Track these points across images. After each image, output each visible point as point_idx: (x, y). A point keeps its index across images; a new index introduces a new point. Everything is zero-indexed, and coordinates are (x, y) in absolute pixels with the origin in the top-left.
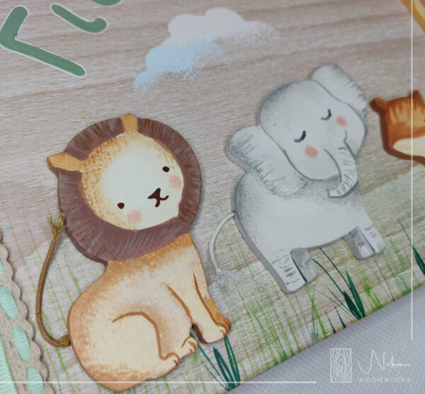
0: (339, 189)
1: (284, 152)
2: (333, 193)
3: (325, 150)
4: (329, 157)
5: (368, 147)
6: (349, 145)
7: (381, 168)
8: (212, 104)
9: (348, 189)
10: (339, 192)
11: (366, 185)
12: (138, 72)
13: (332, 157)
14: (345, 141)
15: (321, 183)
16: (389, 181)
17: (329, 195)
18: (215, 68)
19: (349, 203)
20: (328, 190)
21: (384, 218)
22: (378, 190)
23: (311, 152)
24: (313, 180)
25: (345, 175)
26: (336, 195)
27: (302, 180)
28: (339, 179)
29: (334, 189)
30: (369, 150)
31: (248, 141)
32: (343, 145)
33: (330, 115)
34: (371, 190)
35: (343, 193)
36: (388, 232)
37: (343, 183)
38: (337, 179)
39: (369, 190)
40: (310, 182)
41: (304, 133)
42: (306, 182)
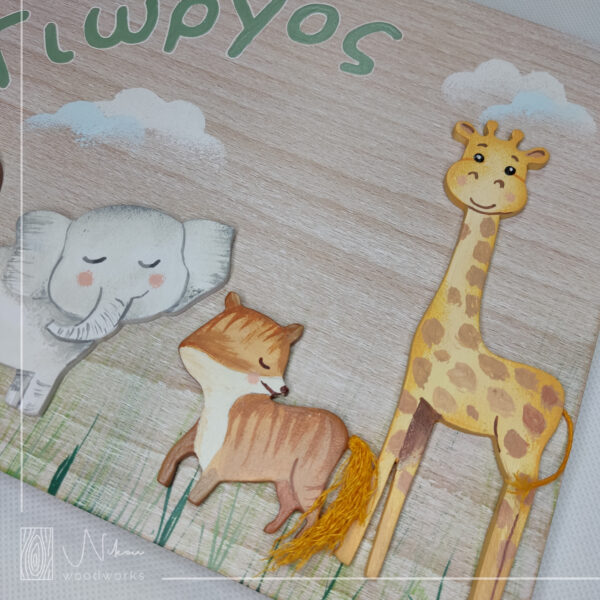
0: (65, 330)
1: (61, 259)
2: (54, 328)
3: (101, 289)
4: (97, 297)
5: (168, 330)
6: (132, 306)
7: (152, 359)
8: (70, 177)
9: (74, 336)
10: (60, 331)
11: (113, 357)
12: (45, 111)
13: (99, 300)
14: (132, 299)
15: (55, 309)
16: (142, 376)
17: (47, 325)
18: (114, 151)
19: (56, 348)
20: (53, 321)
21: (87, 399)
22: (119, 372)
23: (85, 279)
24: (52, 301)
25: (88, 325)
26: (55, 332)
27: (43, 292)
28: (77, 322)
29: (60, 325)
30: (163, 333)
31: (43, 224)
32: (126, 301)
33: (153, 266)
34: (112, 366)
35: (63, 335)
36: (72, 413)
37: (76, 328)
38: (76, 320)
39: (109, 364)
40: (48, 300)
41: (102, 260)
42: (44, 297)
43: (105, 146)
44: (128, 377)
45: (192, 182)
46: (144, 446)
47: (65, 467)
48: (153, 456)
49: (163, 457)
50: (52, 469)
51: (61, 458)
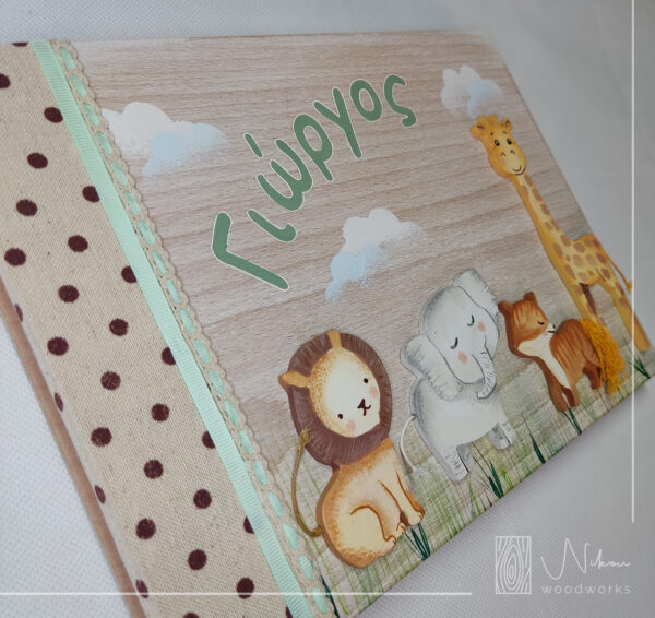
0: (484, 390)
1: (445, 359)
2: (481, 395)
3: (472, 355)
4: (475, 361)
6: (488, 349)
7: (508, 367)
8: (385, 312)
9: (490, 390)
10: (484, 393)
12: (327, 282)
13: (477, 361)
14: (485, 346)
15: (471, 386)
16: (514, 378)
17: (478, 397)
18: (383, 274)
20: (477, 392)
23: (463, 358)
24: (466, 384)
25: (487, 378)
26: (483, 396)
27: (459, 384)
29: (480, 390)
31: (419, 350)
32: (484, 350)
33: (473, 321)
35: (486, 394)
36: (515, 424)
37: (486, 385)
38: (482, 381)
40: (464, 386)
41: (457, 340)
42: (462, 385)
43: (376, 276)
44: (511, 384)
45: (427, 259)
46: (543, 405)
47: (536, 448)
48: (548, 405)
49: (551, 402)
50: (534, 454)
51: (532, 446)
